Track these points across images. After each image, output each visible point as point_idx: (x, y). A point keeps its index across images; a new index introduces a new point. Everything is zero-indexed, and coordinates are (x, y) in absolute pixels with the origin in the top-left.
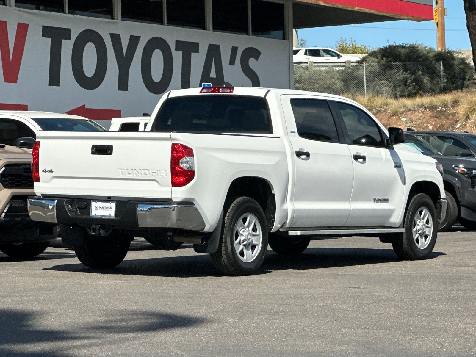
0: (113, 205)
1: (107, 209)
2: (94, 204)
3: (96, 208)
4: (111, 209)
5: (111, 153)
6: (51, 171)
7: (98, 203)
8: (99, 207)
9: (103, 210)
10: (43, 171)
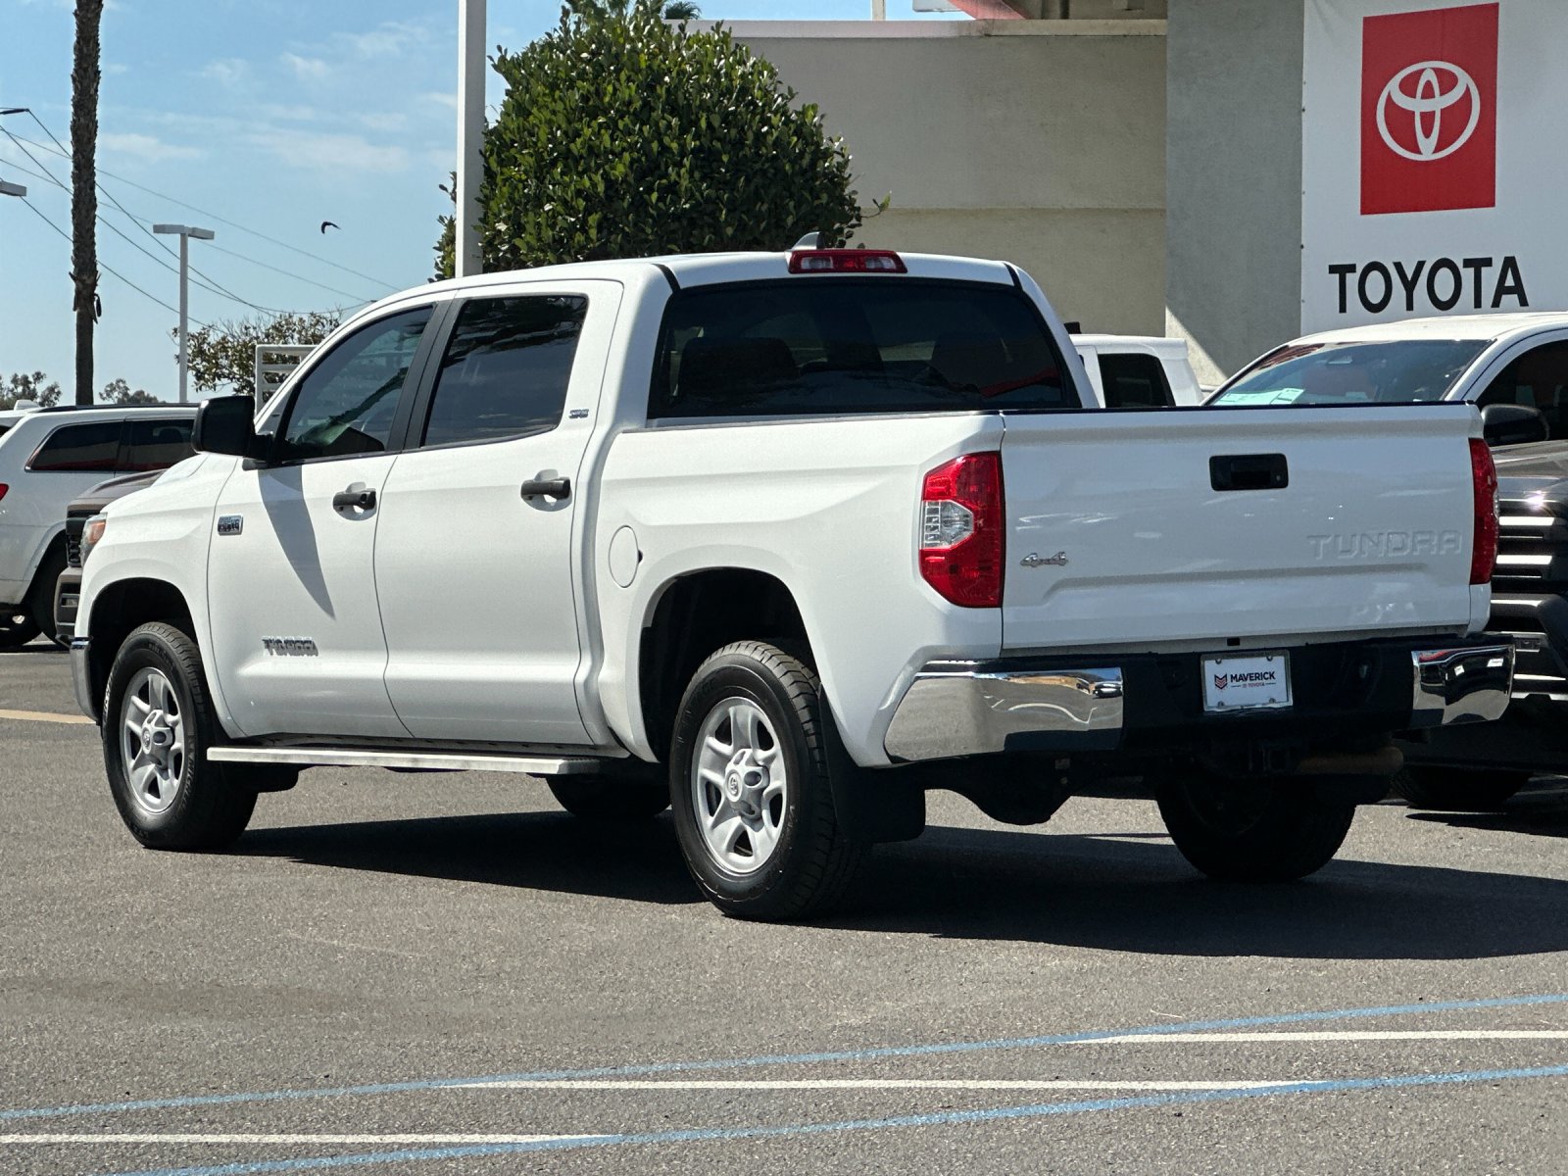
0: (1278, 665)
1: (1258, 681)
2: (1211, 669)
3: (1221, 682)
4: (1272, 681)
5: (1284, 484)
6: (1059, 561)
7: (1224, 661)
8: (1229, 678)
9: (1245, 686)
10: (1024, 563)
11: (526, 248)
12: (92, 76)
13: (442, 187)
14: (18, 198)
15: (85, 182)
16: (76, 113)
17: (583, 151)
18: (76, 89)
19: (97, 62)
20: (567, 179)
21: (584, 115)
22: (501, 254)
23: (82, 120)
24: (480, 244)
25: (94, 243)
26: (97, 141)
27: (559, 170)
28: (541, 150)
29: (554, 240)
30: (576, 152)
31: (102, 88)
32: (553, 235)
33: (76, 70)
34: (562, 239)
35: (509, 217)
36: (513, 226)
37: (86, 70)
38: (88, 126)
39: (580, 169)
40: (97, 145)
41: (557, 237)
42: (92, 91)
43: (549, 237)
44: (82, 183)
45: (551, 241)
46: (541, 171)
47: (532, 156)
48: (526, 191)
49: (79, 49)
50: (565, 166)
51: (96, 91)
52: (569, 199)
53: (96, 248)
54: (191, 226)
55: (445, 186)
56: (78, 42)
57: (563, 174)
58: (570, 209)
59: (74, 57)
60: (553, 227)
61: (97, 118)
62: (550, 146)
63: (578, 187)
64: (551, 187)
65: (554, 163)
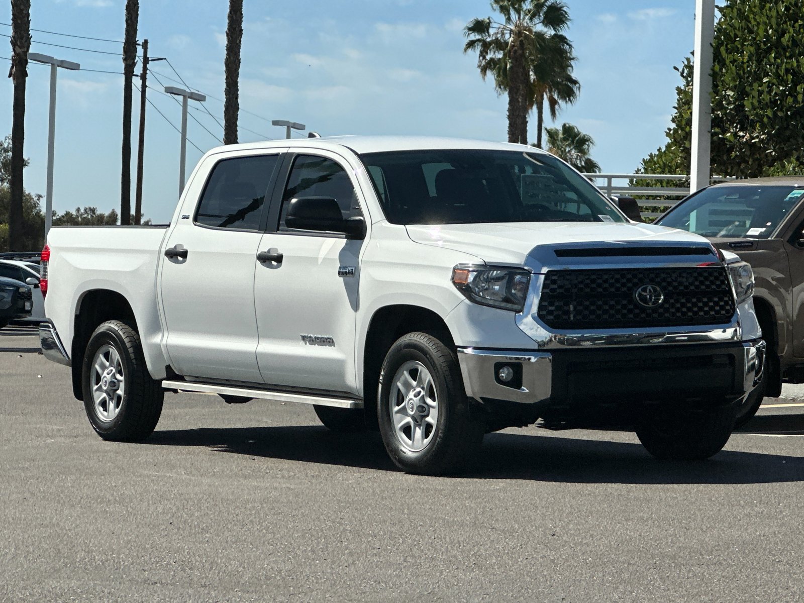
11: (751, 107)
12: (238, 32)
13: (676, 68)
14: (198, 102)
15: (233, 95)
16: (228, 55)
17: (790, 44)
18: (229, 40)
19: (241, 24)
20: (779, 61)
21: (787, 19)
22: (728, 111)
23: (232, 58)
24: (711, 105)
25: (237, 131)
26: (240, 70)
27: (773, 55)
28: (758, 42)
29: (771, 102)
30: (785, 44)
31: (243, 39)
32: (770, 98)
33: (228, 29)
34: (776, 101)
35: (735, 86)
36: (738, 93)
37: (234, 29)
38: (235, 62)
39: (788, 54)
40: (239, 73)
41: (773, 100)
42: (238, 41)
43: (768, 99)
44: (231, 95)
45: (768, 101)
46: (760, 55)
47: (751, 45)
48: (748, 69)
49: (231, 17)
50: (776, 53)
51: (240, 41)
52: (782, 75)
53: (238, 133)
54: (293, 122)
55: (678, 67)
56: (230, 12)
57: (775, 58)
58: (783, 82)
59: (228, 21)
60: (769, 92)
61: (240, 57)
62: (764, 40)
63: (787, 67)
64: (768, 66)
65: (769, 51)
